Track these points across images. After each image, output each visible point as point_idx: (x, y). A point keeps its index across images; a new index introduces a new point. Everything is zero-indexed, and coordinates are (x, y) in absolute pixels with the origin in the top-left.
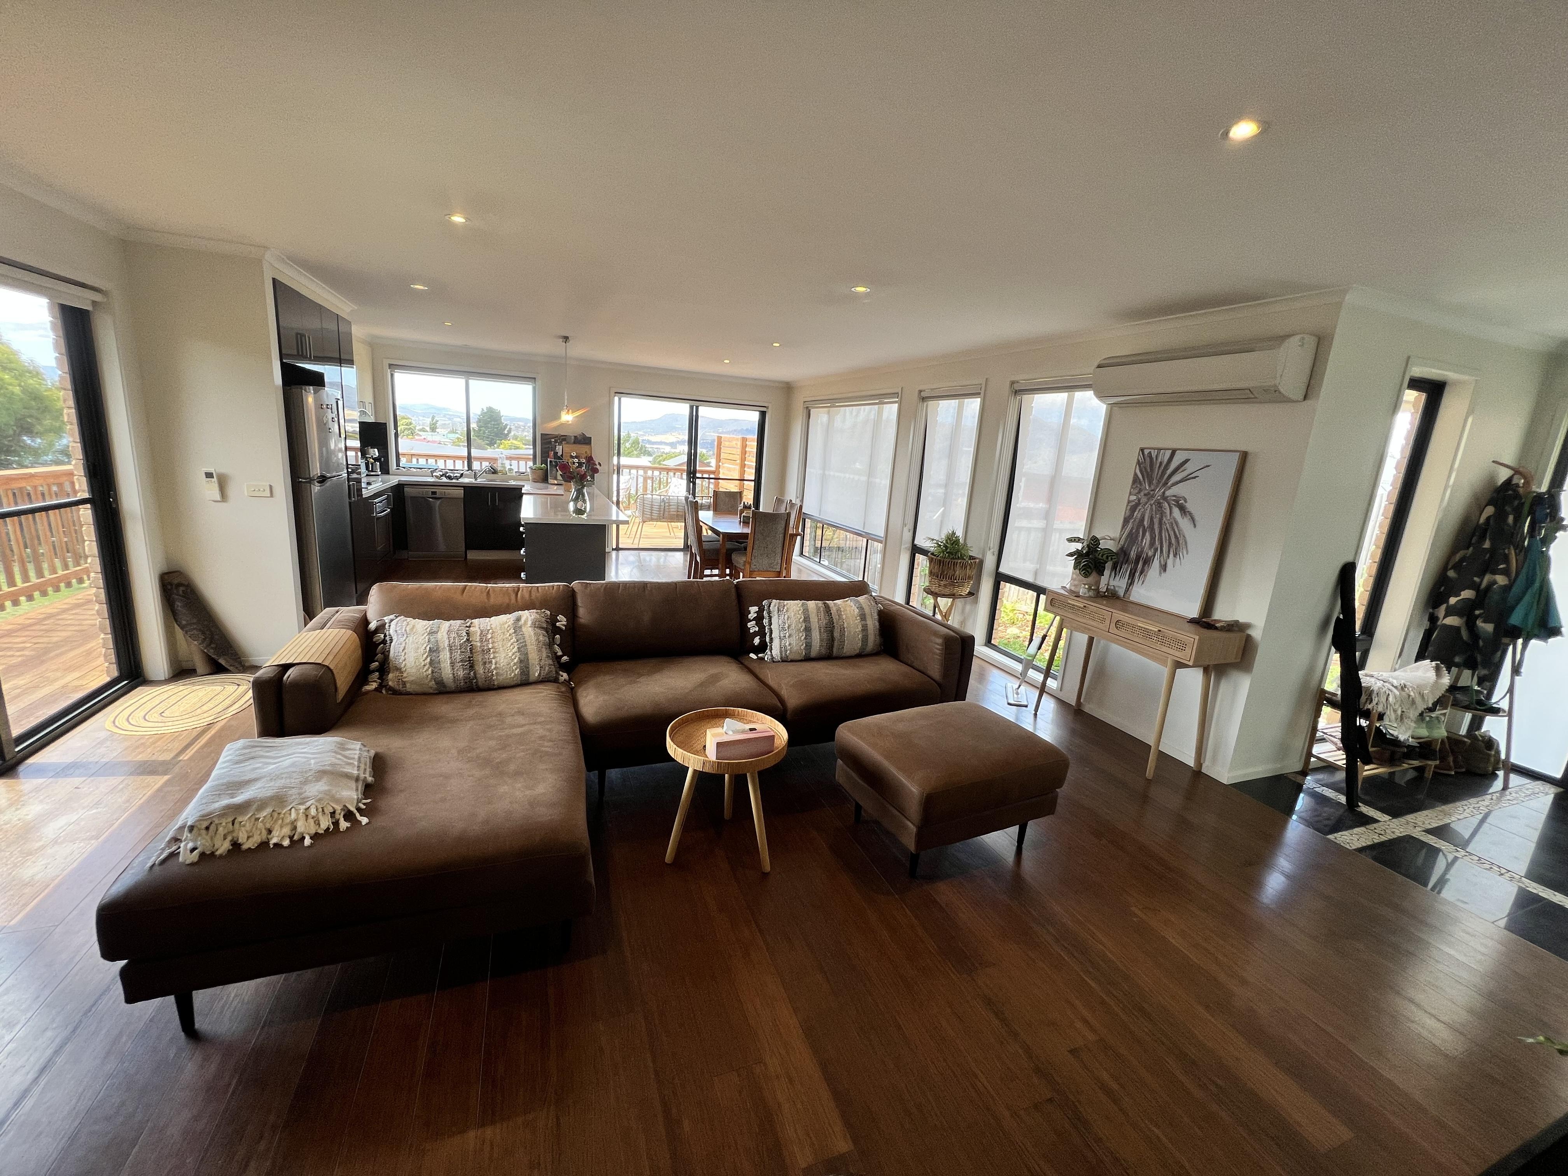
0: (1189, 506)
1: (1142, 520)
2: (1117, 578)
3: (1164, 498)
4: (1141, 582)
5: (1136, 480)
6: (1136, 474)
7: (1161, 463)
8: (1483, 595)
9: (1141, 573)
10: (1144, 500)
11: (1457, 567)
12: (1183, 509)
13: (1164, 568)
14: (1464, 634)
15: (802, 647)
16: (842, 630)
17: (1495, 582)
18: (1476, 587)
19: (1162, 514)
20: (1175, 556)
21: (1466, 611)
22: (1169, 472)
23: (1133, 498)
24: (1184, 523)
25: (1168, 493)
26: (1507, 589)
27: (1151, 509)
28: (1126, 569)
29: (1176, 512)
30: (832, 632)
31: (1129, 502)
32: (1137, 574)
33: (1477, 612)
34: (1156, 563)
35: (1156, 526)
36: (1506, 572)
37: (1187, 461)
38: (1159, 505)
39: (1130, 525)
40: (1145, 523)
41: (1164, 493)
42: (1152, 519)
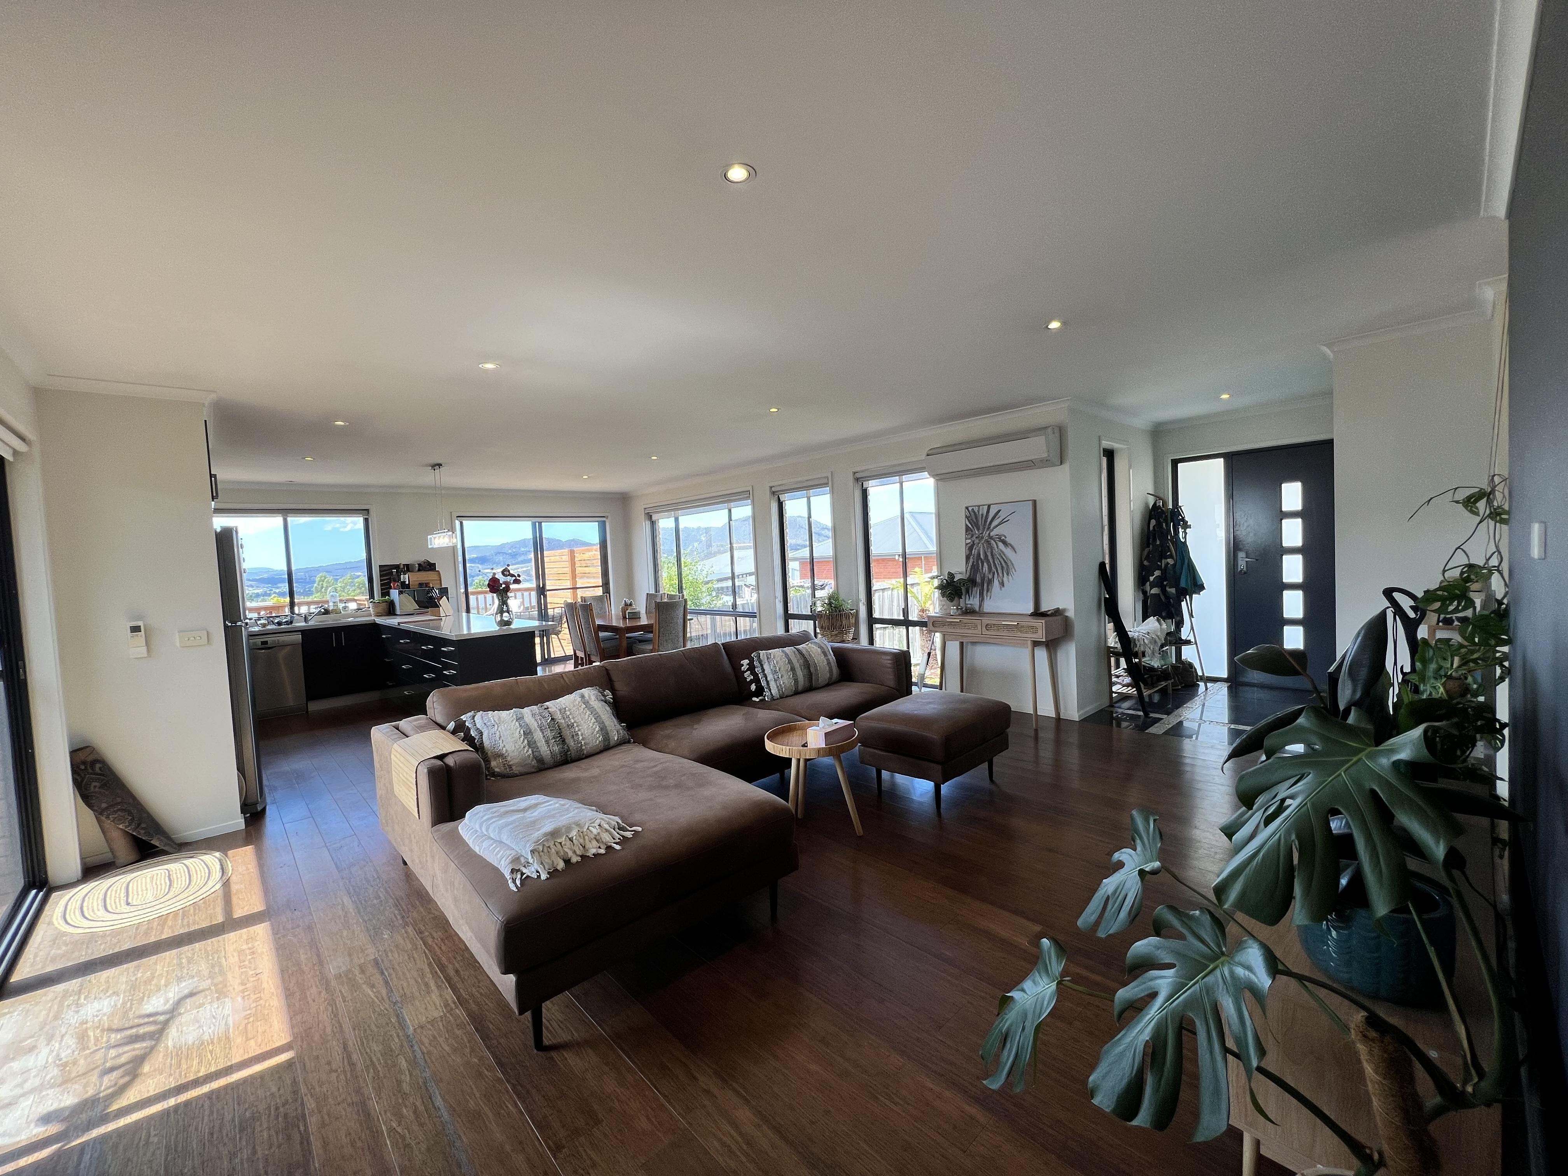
0: (1008, 540)
1: (979, 554)
2: (971, 598)
3: (991, 538)
4: (989, 598)
5: (967, 529)
6: (966, 525)
7: (982, 515)
8: (1164, 571)
9: (987, 591)
10: (977, 541)
11: (1147, 558)
12: (1005, 543)
13: (1002, 584)
14: (1163, 598)
15: (793, 684)
16: (816, 666)
17: (1168, 563)
18: (1159, 568)
19: (992, 548)
20: (1008, 574)
21: (1159, 583)
22: (989, 520)
23: (969, 541)
24: (1008, 552)
26: (1175, 565)
27: (984, 546)
28: (976, 591)
29: (1001, 545)
30: (809, 668)
31: (967, 544)
32: (985, 592)
33: (1165, 583)
34: (996, 582)
35: (990, 558)
36: (1171, 557)
37: (999, 511)
38: (988, 542)
39: (971, 560)
40: (982, 557)
41: (989, 534)
42: (985, 553)
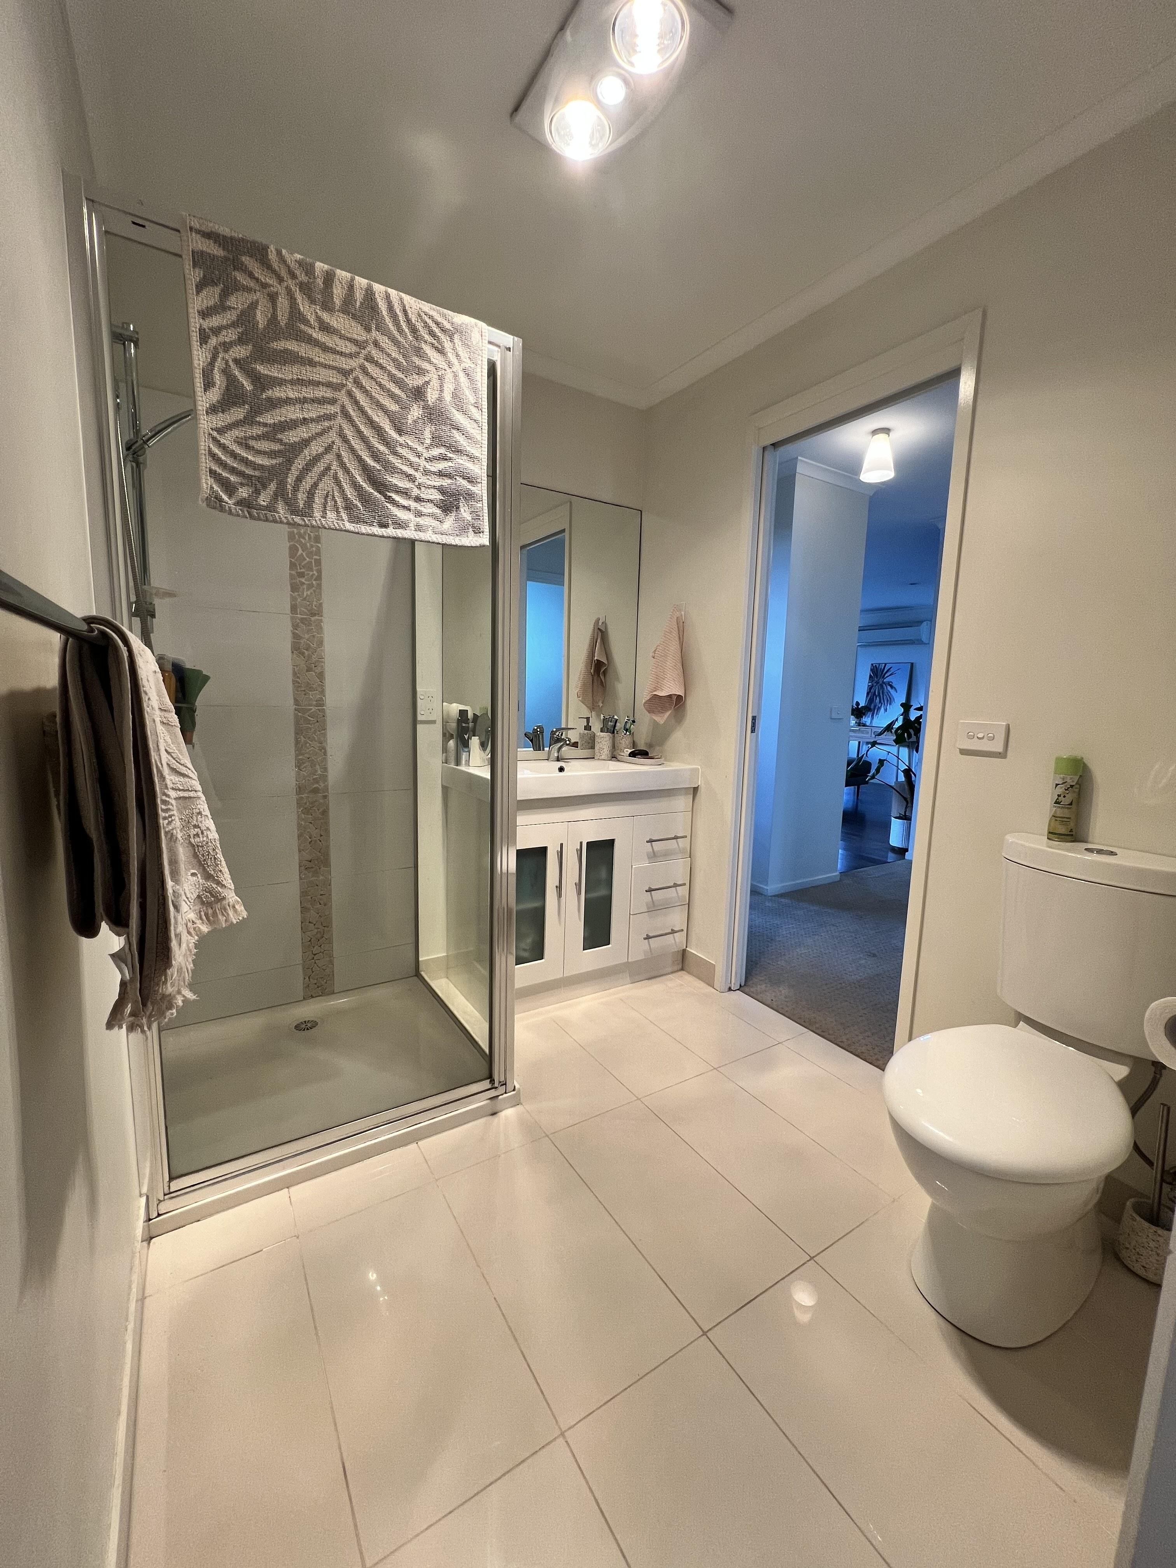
0: (894, 685)
4: (876, 717)
12: (892, 687)
13: (886, 710)
19: (883, 689)
20: (889, 703)
22: (885, 671)
23: (870, 684)
24: (892, 692)
28: (870, 714)
29: (889, 688)
32: (875, 714)
34: (882, 708)
35: (881, 695)
37: (891, 668)
38: (881, 685)
39: (870, 696)
40: (876, 694)
42: (879, 692)
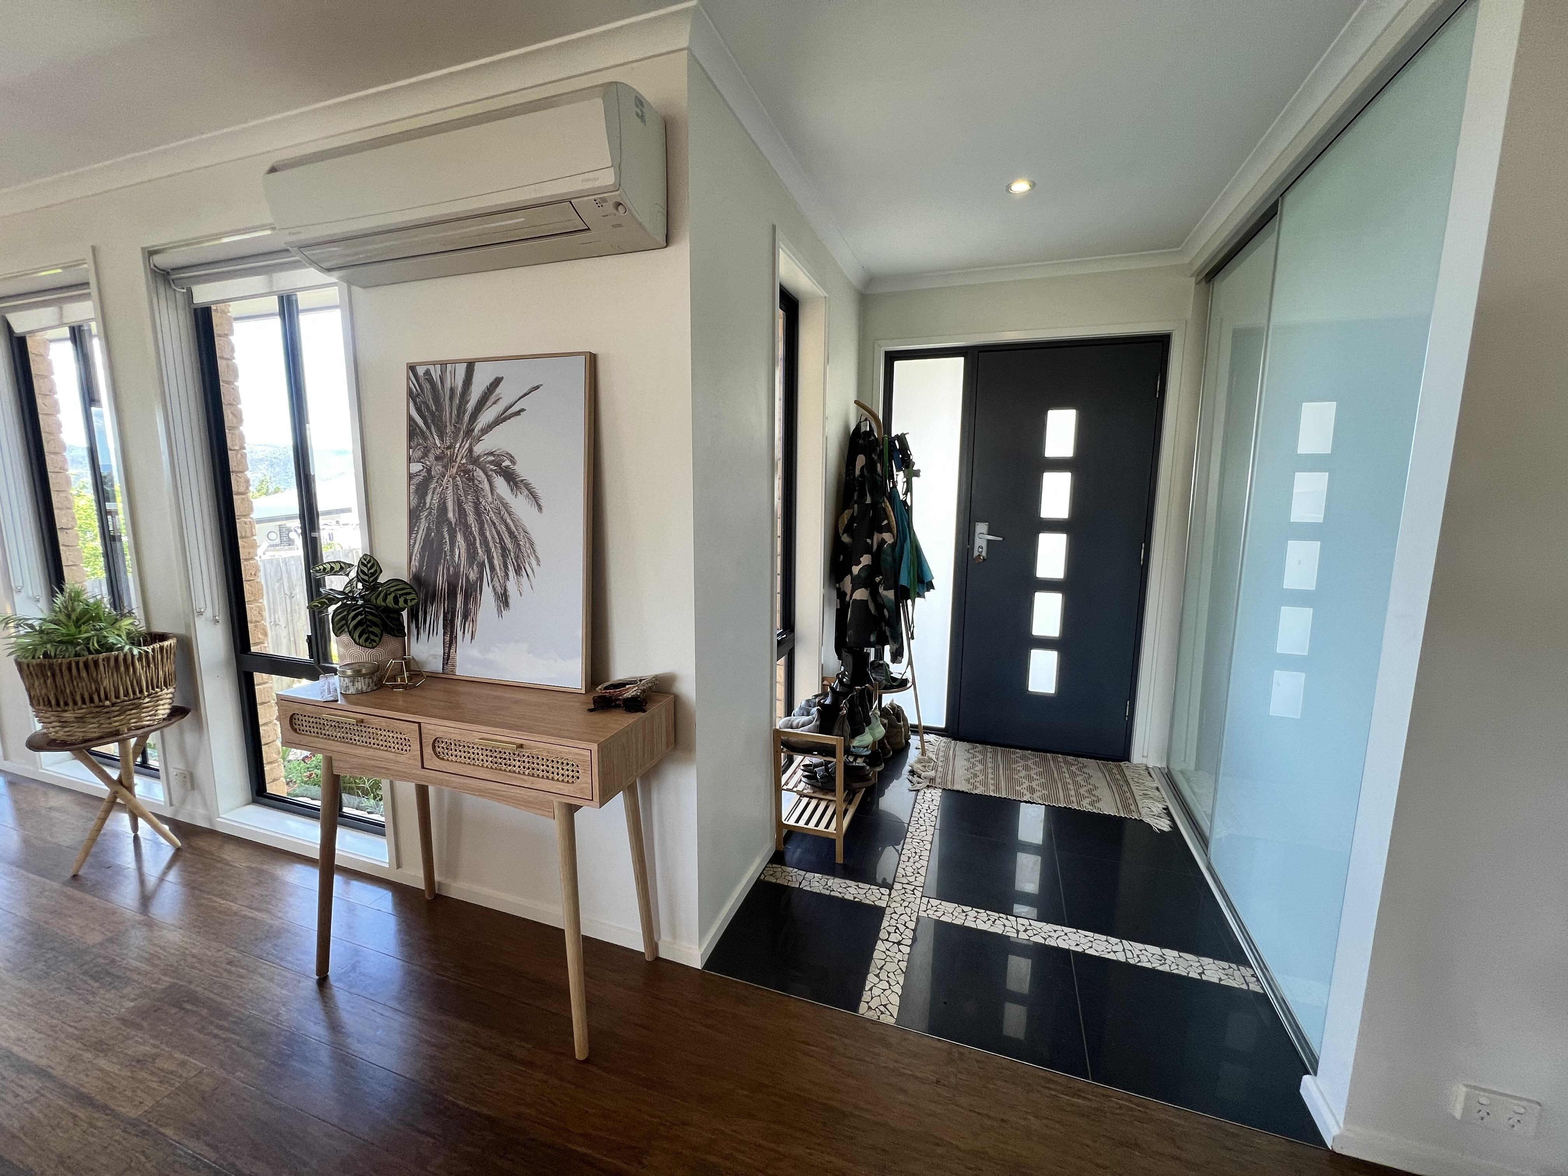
0: (522, 470)
1: (443, 508)
3: (474, 460)
4: (468, 636)
5: (413, 431)
7: (452, 390)
8: (877, 556)
9: (465, 617)
10: (437, 469)
12: (510, 477)
13: (503, 599)
14: (872, 607)
17: (883, 541)
18: (868, 550)
19: (478, 492)
20: (518, 571)
21: (867, 580)
23: (416, 467)
24: (519, 505)
25: (478, 449)
26: (893, 546)
27: (456, 486)
28: (435, 614)
29: (500, 483)
31: (411, 477)
32: (458, 622)
33: (878, 579)
35: (471, 519)
36: (888, 529)
37: (497, 382)
38: (467, 474)
39: (423, 524)
41: (470, 450)
